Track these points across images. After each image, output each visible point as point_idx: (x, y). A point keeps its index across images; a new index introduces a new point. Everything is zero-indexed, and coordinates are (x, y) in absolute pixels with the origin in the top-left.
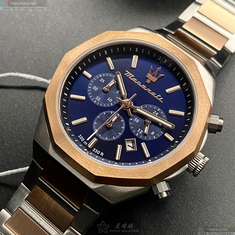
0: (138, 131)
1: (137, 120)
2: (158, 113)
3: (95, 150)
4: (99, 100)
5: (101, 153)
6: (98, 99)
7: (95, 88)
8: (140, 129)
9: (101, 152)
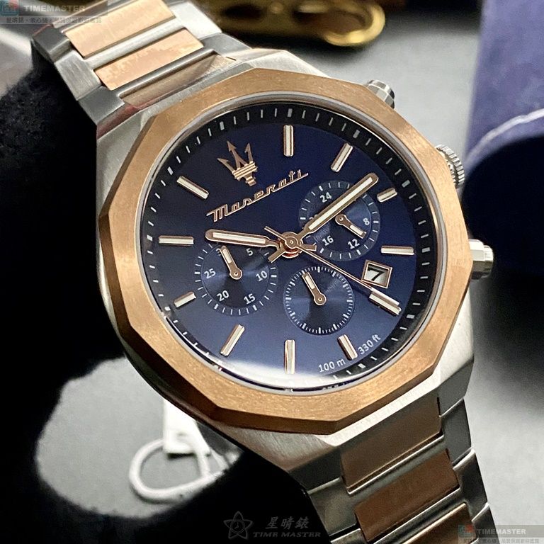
0: (352, 247)
1: (329, 240)
2: (328, 194)
3: (363, 348)
4: (253, 297)
5: (374, 339)
6: (250, 300)
7: (223, 297)
8: (349, 243)
9: (371, 339)
